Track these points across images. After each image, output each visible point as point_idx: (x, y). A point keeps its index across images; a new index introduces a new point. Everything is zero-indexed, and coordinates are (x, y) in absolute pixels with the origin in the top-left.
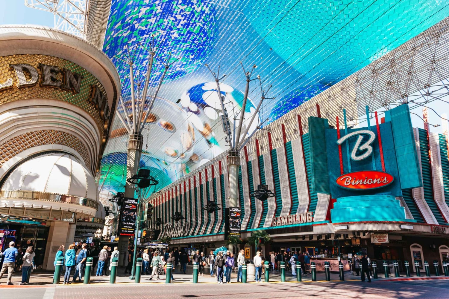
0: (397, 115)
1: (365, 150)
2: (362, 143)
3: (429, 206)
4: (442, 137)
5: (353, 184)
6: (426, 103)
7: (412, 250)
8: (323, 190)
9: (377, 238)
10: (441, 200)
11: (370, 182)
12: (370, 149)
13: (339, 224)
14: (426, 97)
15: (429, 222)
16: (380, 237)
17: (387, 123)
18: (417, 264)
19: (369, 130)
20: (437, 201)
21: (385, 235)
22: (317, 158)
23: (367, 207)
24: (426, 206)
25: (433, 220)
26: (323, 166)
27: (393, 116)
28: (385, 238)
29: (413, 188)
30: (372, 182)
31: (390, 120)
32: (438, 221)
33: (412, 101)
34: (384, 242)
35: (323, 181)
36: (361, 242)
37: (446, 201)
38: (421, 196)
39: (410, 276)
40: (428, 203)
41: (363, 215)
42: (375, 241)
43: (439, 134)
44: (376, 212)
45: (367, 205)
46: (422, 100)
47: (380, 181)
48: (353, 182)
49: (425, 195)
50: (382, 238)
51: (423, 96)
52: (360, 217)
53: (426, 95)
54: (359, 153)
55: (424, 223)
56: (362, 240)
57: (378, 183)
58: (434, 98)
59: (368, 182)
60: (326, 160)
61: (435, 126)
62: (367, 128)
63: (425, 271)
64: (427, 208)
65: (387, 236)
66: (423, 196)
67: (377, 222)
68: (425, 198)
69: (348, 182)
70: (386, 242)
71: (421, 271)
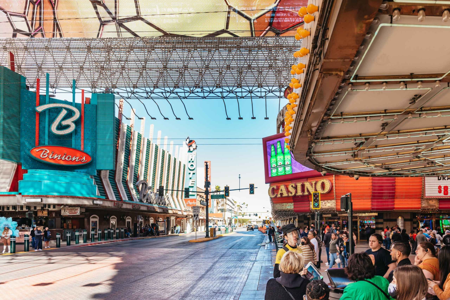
0: (104, 101)
1: (68, 126)
2: (65, 118)
3: (111, 185)
4: (129, 128)
5: (50, 158)
6: (128, 98)
7: (92, 220)
8: (13, 158)
9: (68, 211)
10: (119, 181)
11: (69, 158)
12: (73, 127)
13: (31, 196)
14: (130, 94)
15: (110, 198)
16: (72, 210)
17: (93, 105)
18: (93, 232)
19: (74, 106)
20: (117, 182)
21: (77, 208)
22: (8, 121)
23: (66, 183)
24: (109, 185)
25: (113, 196)
26: (15, 132)
27: (99, 101)
28: (77, 211)
29: (102, 170)
30: (70, 159)
31: (96, 103)
32: (116, 197)
33: (118, 93)
34: (75, 214)
35: (13, 148)
36: (48, 214)
37: (122, 181)
38: (106, 176)
39: (94, 241)
40: (111, 183)
41: (62, 190)
42: (66, 213)
43: (127, 126)
44: (75, 189)
45: (67, 181)
46: (125, 95)
47: (78, 159)
48: (51, 155)
49: (109, 175)
50: (73, 211)
51: (128, 92)
52: (59, 192)
53: (130, 92)
54: (60, 127)
55: (107, 198)
56: (50, 213)
57: (77, 161)
58: (136, 97)
59: (67, 159)
60: (19, 125)
61: (127, 119)
62: (72, 103)
63: (98, 237)
64: (109, 187)
65: (79, 209)
66: (108, 176)
67: (73, 197)
68: (109, 178)
69: (44, 154)
70: (77, 214)
71: (95, 237)
